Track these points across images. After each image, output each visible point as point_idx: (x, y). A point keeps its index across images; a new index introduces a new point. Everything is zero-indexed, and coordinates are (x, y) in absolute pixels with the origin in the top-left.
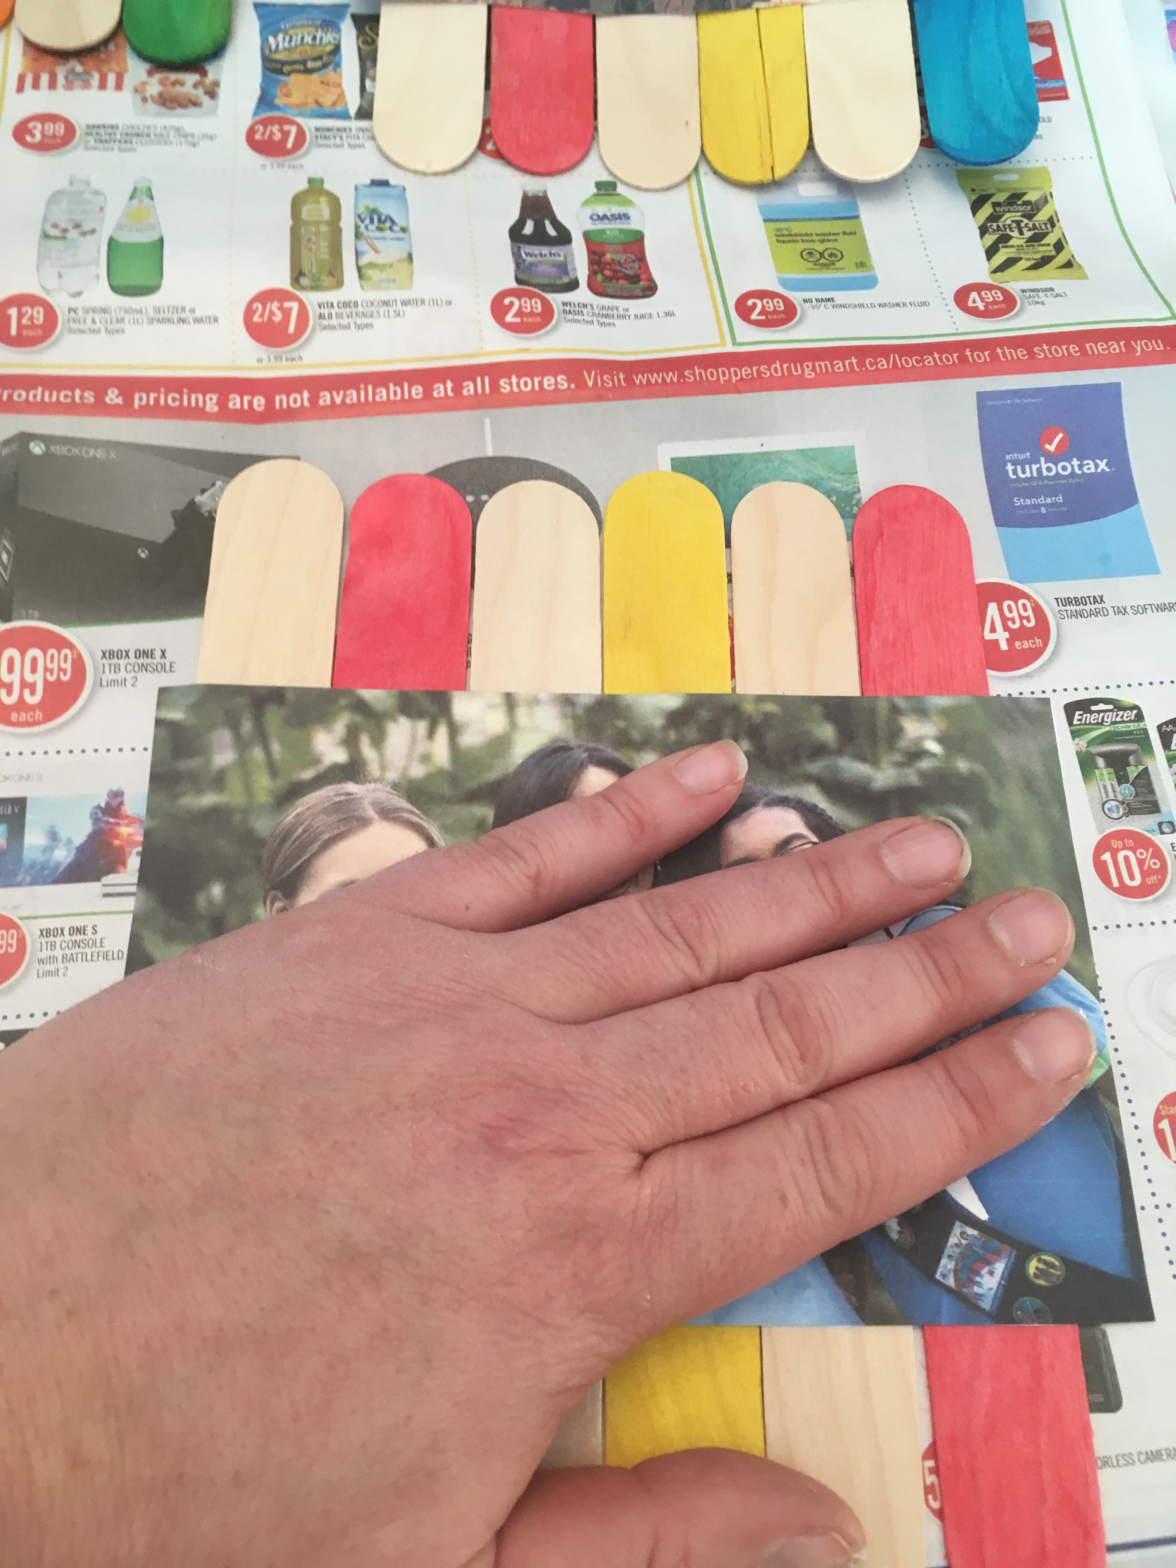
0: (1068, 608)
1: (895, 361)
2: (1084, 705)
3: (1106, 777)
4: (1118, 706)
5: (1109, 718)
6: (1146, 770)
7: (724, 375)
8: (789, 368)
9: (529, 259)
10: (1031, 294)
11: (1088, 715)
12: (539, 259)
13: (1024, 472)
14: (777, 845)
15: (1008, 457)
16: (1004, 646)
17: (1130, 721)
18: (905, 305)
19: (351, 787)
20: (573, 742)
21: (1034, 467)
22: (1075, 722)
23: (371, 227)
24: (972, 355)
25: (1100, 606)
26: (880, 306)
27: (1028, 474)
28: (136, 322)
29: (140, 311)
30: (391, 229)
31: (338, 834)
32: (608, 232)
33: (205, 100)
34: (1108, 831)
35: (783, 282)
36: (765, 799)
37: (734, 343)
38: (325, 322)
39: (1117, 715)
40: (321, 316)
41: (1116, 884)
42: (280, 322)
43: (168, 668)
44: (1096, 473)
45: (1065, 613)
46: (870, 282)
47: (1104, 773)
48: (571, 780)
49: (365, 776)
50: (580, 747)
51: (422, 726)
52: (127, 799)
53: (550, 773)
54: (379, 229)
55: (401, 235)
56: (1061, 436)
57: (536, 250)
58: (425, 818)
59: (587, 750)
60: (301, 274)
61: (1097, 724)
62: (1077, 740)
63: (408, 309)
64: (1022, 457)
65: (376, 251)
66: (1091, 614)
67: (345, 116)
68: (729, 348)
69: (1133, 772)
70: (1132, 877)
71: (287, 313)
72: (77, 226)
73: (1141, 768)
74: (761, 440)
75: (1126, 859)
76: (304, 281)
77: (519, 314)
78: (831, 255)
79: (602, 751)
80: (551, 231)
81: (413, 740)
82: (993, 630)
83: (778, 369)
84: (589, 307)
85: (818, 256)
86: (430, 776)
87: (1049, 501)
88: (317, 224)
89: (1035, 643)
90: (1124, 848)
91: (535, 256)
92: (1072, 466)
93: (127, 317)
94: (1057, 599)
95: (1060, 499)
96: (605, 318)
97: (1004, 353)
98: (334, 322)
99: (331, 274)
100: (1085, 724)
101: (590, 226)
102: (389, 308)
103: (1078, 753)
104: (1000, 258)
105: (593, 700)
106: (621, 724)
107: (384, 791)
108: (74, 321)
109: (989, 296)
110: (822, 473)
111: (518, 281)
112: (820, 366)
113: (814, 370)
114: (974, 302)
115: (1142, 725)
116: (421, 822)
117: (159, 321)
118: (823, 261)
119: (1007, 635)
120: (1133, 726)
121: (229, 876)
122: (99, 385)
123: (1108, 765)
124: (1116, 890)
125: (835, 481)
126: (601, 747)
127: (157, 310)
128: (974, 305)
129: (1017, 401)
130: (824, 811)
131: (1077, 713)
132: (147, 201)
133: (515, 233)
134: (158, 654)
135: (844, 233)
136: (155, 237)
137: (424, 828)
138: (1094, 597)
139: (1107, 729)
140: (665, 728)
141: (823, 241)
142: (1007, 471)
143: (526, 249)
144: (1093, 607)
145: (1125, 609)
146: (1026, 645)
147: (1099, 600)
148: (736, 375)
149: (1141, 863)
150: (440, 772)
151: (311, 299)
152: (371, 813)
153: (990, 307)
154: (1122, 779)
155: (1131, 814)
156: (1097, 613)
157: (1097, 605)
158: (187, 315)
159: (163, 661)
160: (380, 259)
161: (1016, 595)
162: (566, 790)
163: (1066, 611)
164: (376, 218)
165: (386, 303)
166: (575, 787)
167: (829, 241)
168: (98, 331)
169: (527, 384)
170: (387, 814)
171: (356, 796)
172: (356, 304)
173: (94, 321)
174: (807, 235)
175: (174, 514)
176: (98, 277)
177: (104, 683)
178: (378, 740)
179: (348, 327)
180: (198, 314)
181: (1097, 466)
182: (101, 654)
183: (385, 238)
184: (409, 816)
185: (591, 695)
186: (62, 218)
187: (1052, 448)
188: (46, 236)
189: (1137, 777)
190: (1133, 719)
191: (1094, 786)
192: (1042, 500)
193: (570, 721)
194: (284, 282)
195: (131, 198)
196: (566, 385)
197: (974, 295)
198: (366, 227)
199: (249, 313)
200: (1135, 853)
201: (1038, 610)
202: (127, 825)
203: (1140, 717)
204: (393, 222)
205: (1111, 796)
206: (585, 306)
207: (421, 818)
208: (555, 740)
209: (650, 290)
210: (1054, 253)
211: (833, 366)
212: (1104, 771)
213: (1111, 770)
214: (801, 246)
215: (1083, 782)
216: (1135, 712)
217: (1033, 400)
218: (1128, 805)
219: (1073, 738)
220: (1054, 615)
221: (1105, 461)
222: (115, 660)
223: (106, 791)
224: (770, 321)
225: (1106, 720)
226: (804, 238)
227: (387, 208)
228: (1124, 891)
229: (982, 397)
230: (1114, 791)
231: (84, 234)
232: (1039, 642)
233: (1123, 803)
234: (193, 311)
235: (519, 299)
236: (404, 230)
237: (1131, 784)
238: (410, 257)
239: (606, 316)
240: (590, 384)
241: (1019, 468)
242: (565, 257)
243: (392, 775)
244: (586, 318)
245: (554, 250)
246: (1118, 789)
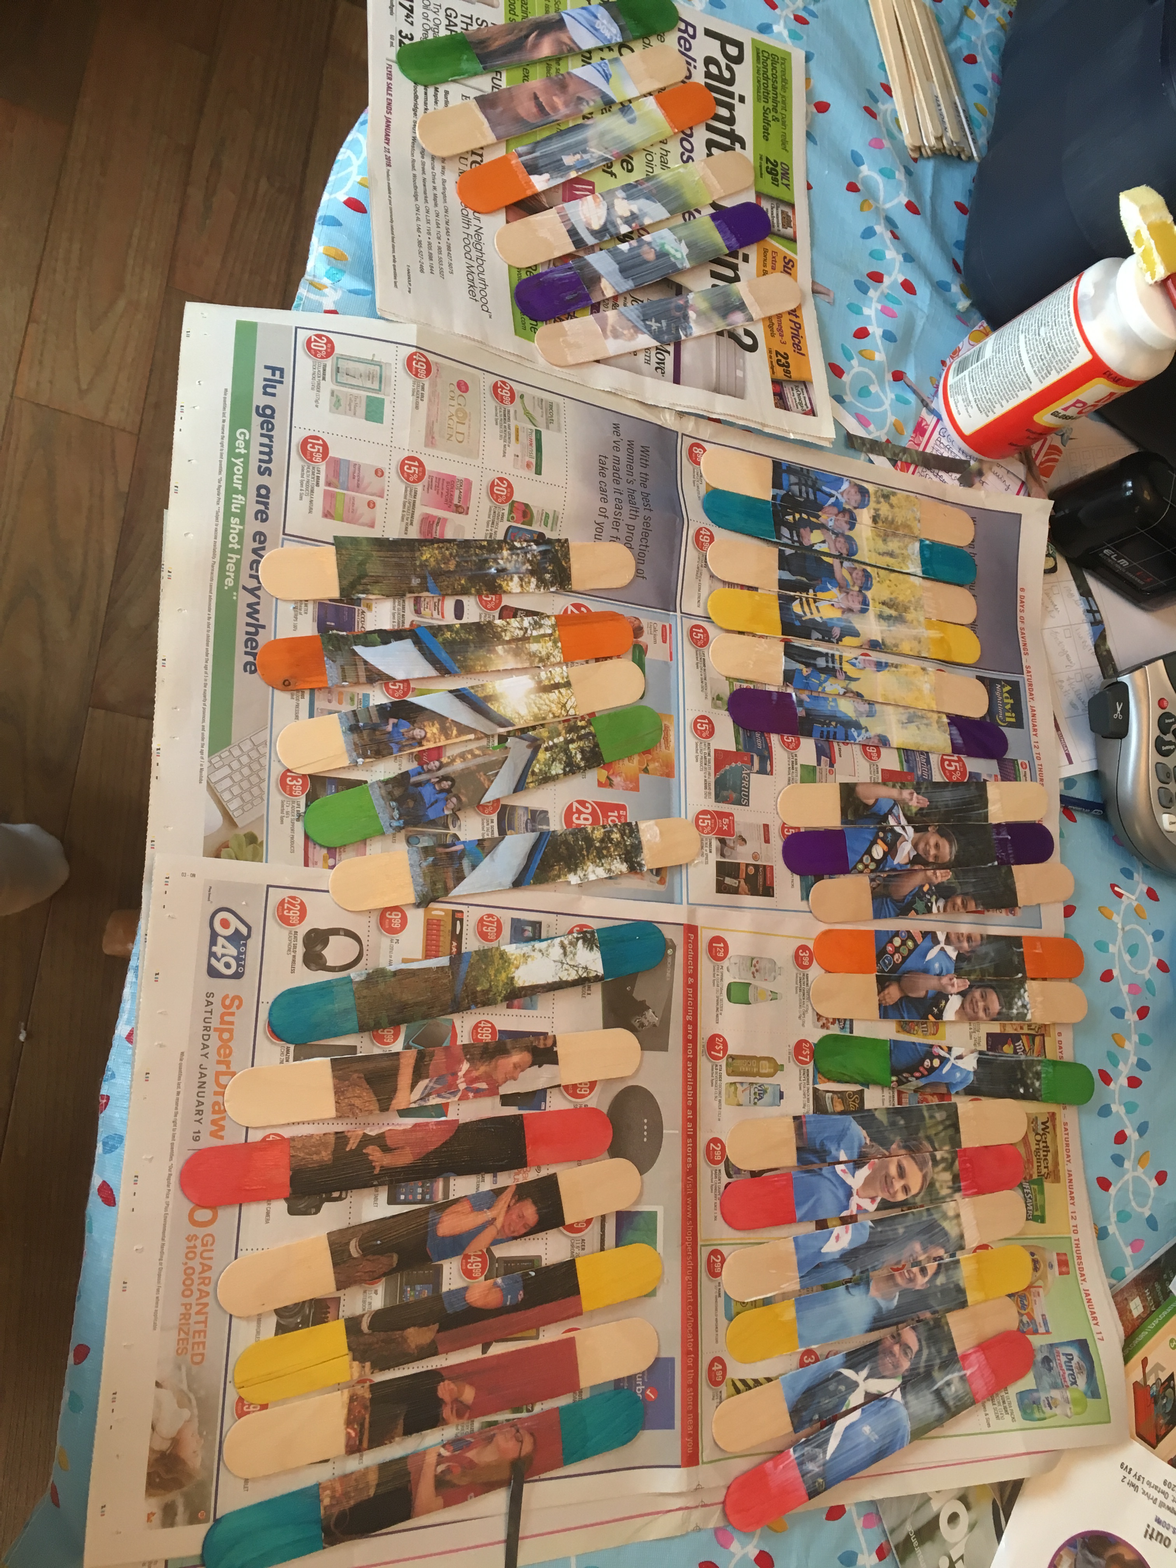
7: (689, 1237)
10: (720, 1396)
18: (716, 1329)
23: (757, 1090)
24: (692, 1358)
26: (716, 1317)
28: (717, 991)
29: (721, 994)
30: (756, 1099)
33: (821, 1023)
37: (701, 1238)
40: (717, 1066)
46: (728, 1317)
54: (755, 1094)
60: (734, 1059)
63: (718, 1102)
65: (743, 1091)
67: (814, 1083)
68: (700, 1242)
71: (719, 1052)
76: (731, 1060)
83: (690, 1264)
84: (719, 1182)
88: (758, 1067)
93: (719, 988)
97: (691, 1373)
98: (715, 1071)
99: (733, 1071)
104: (739, 1384)
117: (717, 1000)
122: (695, 975)
127: (721, 1000)
132: (769, 998)
136: (751, 1001)
151: (723, 1063)
158: (719, 1012)
160: (739, 1092)
164: (760, 1092)
165: (721, 1093)
168: (715, 976)
169: (690, 1150)
172: (721, 1081)
173: (718, 976)
179: (713, 1075)
180: (719, 1016)
183: (751, 1096)
186: (762, 964)
188: (753, 959)
194: (729, 1053)
196: (688, 1167)
199: (720, 1036)
206: (719, 1179)
211: (690, 1290)
227: (766, 1098)
234: (721, 1014)
236: (755, 1104)
238: (740, 1105)
239: (715, 1189)
240: (688, 1178)
244: (714, 1179)
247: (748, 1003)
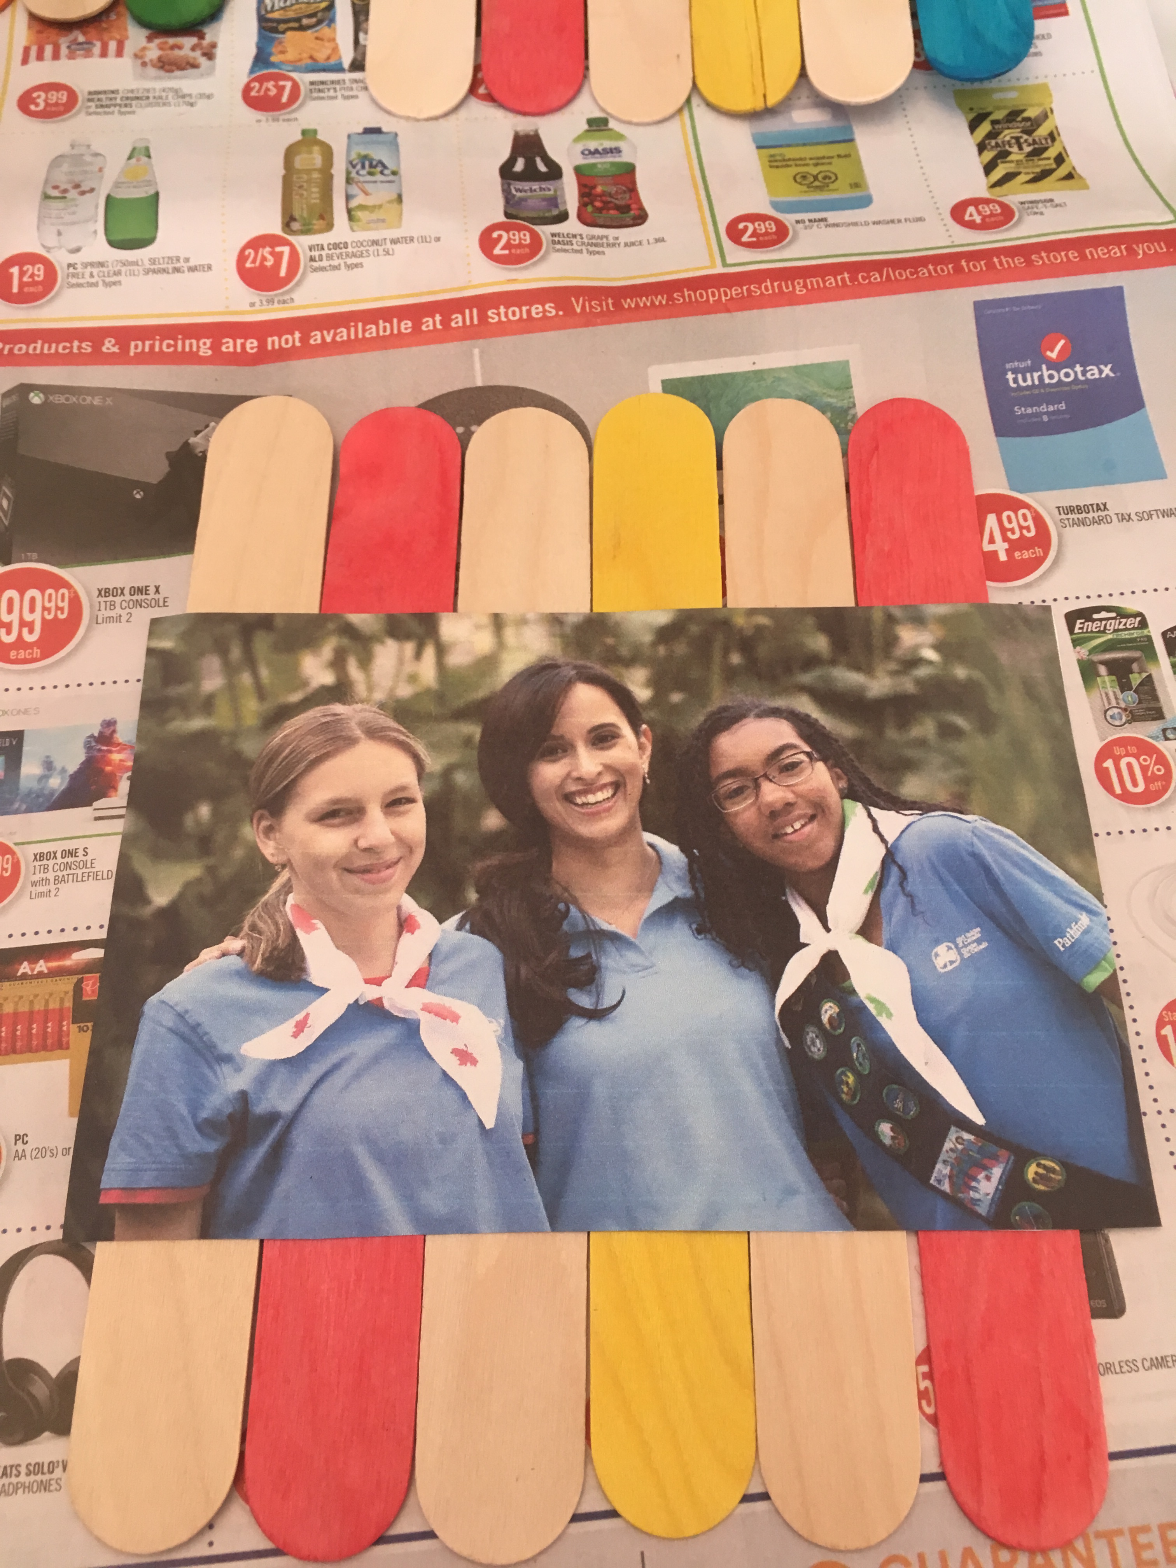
0: (1069, 516)
1: (888, 275)
2: (1086, 614)
3: (1108, 684)
4: (1121, 614)
5: (1112, 625)
6: (1150, 677)
7: (713, 295)
8: (780, 286)
9: (519, 194)
10: (1030, 205)
11: (1090, 623)
12: (529, 194)
13: (1025, 380)
14: (769, 755)
15: (1008, 366)
16: (1003, 557)
17: (1134, 628)
18: (899, 221)
19: (338, 708)
20: (561, 661)
21: (1036, 375)
22: (1077, 630)
23: (363, 172)
24: (968, 265)
25: (1104, 514)
26: (874, 223)
27: (1029, 383)
28: (132, 274)
29: (136, 263)
30: (382, 173)
31: (324, 754)
32: (599, 166)
33: (203, 61)
34: (1110, 739)
35: (775, 205)
36: (756, 710)
37: (725, 264)
38: (315, 264)
39: (1120, 623)
40: (312, 259)
41: (1118, 791)
42: (272, 266)
43: (161, 604)
44: (1100, 379)
45: (1066, 522)
46: (866, 201)
47: (1106, 680)
48: (559, 697)
49: (352, 697)
50: (567, 665)
51: (409, 648)
52: (119, 727)
53: (537, 691)
54: (371, 174)
55: (391, 178)
56: (1062, 342)
57: (526, 185)
58: (412, 736)
59: (575, 667)
60: (292, 219)
61: (1099, 632)
62: (1078, 648)
63: (397, 247)
64: (1022, 365)
65: (366, 193)
66: (1094, 522)
67: (339, 69)
68: (719, 270)
69: (1136, 679)
70: (1135, 784)
71: (278, 257)
72: (77, 186)
73: (1144, 675)
74: (754, 358)
75: (1129, 765)
76: (295, 226)
77: (507, 247)
78: (825, 178)
79: (590, 668)
80: (542, 168)
81: (401, 661)
82: (992, 541)
83: (769, 287)
84: (578, 237)
85: (812, 179)
86: (417, 696)
87: (1051, 408)
88: (309, 172)
89: (1035, 553)
90: (1128, 755)
91: (525, 191)
92: (1076, 373)
93: (123, 269)
94: (1058, 508)
95: (1063, 406)
96: (595, 247)
97: (1001, 263)
98: (325, 263)
99: (322, 217)
100: (1087, 632)
101: (581, 161)
102: (378, 247)
103: (1080, 662)
104: (998, 173)
105: (581, 618)
106: (610, 641)
107: (371, 711)
108: (73, 276)
109: (986, 210)
110: (816, 389)
111: (507, 215)
112: (811, 283)
113: (805, 286)
114: (971, 215)
115: (1145, 632)
116: (408, 740)
117: (154, 271)
118: (817, 183)
119: (1006, 545)
120: (1136, 634)
121: (217, 796)
122: (96, 335)
123: (1111, 673)
124: (1117, 797)
125: (830, 396)
126: (589, 664)
127: (153, 261)
128: (971, 218)
129: (1016, 309)
130: (817, 720)
131: (1079, 621)
132: (145, 159)
133: (506, 171)
134: (152, 590)
135: (839, 156)
136: (152, 192)
137: (410, 746)
138: (1098, 505)
139: (1110, 637)
140: (654, 644)
141: (816, 165)
142: (1008, 380)
143: (515, 185)
144: (1096, 515)
145: (1129, 516)
146: (1026, 555)
147: (1102, 507)
148: (726, 295)
149: (1144, 769)
150: (428, 691)
151: (302, 242)
152: (358, 732)
153: (987, 220)
154: (1125, 686)
155: (1135, 721)
156: (1099, 521)
157: (1100, 513)
158: (182, 264)
159: (157, 596)
160: (370, 201)
161: (1016, 505)
162: (554, 707)
163: (1068, 519)
164: (367, 164)
165: (375, 243)
166: (562, 704)
167: (823, 164)
168: (95, 285)
169: (516, 313)
170: (374, 733)
171: (342, 717)
172: (346, 245)
173: (92, 275)
174: (801, 159)
175: (168, 455)
176: (95, 232)
177: (100, 621)
178: (365, 662)
179: (336, 268)
180: (192, 263)
181: (1101, 372)
182: (97, 593)
183: (375, 182)
184: (395, 734)
185: (578, 614)
186: (61, 177)
187: (1053, 355)
188: (46, 197)
189: (1141, 684)
190: (1136, 626)
191: (1095, 693)
192: (1044, 408)
193: (558, 640)
194: (276, 229)
195: (130, 158)
196: (554, 312)
197: (971, 209)
198: (357, 173)
199: (241, 259)
200: (1138, 760)
201: (1038, 520)
202: (119, 752)
203: (1143, 624)
204: (385, 167)
205: (1114, 703)
206: (574, 236)
207: (407, 737)
208: (542, 659)
209: (641, 218)
210: (1054, 166)
211: (824, 282)
212: (1107, 679)
213: (1114, 678)
214: (794, 170)
215: (1084, 690)
216: (1138, 619)
217: (1033, 307)
218: (1131, 712)
219: (1075, 646)
220: (1055, 523)
221: (1109, 366)
222: (111, 598)
223: (100, 721)
224: (760, 243)
225: (1108, 627)
226: (798, 162)
227: (379, 153)
228: (1127, 797)
229: (979, 307)
230: (1116, 698)
231: (83, 193)
232: (1039, 551)
233: (1125, 710)
234: (187, 260)
235: (507, 232)
236: (394, 173)
237: (1135, 692)
238: (400, 198)
239: (596, 245)
240: (578, 310)
241: (1020, 376)
242: (555, 191)
243: (379, 696)
244: (575, 247)
245: (544, 185)
246: (1120, 696)
247: (156, 197)
